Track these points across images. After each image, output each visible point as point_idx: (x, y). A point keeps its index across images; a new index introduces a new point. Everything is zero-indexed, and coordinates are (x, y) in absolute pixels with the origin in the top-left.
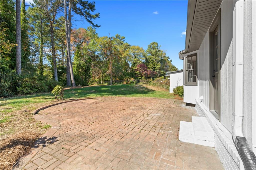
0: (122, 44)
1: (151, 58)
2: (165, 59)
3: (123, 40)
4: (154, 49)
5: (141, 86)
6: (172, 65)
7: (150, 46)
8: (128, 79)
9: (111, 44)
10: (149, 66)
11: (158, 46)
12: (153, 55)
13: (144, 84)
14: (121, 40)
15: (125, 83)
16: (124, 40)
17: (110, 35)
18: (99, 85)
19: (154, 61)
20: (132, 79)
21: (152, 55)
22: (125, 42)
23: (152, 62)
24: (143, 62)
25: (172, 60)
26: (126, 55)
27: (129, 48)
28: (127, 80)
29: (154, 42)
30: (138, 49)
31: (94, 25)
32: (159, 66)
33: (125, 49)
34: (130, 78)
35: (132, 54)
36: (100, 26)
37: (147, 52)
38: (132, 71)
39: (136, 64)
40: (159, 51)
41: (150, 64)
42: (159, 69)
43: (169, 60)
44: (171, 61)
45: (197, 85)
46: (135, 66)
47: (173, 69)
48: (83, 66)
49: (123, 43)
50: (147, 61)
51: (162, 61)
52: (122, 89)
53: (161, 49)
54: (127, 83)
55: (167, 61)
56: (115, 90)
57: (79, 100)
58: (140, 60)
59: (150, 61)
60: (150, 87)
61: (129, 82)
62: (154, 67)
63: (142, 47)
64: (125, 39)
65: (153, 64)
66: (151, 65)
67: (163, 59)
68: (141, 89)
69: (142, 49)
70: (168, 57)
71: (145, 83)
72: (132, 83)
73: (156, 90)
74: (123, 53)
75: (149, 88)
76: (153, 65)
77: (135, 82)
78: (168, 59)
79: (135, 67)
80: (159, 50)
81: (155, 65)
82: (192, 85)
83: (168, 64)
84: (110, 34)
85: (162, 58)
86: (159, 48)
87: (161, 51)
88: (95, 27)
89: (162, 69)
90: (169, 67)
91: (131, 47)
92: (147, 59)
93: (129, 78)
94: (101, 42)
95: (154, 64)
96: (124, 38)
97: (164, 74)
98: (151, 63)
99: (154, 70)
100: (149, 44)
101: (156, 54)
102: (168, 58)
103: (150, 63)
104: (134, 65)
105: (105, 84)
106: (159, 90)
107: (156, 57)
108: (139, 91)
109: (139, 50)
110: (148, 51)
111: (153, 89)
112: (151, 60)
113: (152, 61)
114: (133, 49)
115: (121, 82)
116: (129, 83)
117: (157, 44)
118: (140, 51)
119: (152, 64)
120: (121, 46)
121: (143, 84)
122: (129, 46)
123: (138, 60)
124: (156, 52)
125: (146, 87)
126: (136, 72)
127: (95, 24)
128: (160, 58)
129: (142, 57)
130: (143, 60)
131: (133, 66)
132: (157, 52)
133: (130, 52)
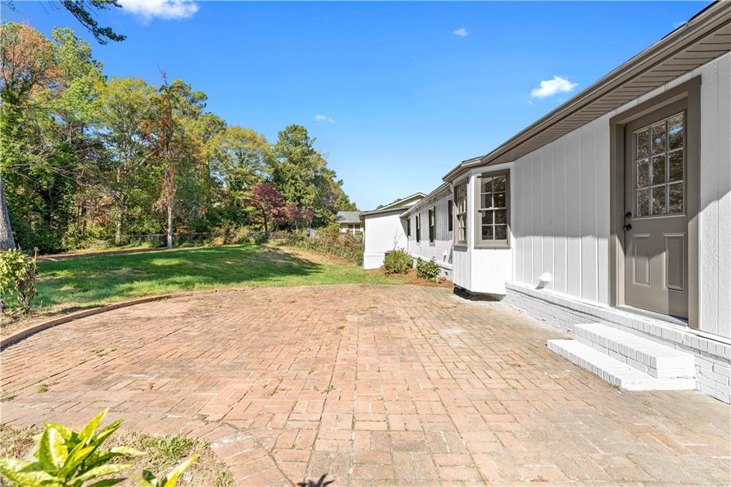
0: (194, 115)
1: (289, 171)
2: (325, 175)
3: (198, 104)
4: (297, 144)
5: (278, 252)
6: (343, 193)
7: (284, 136)
8: (232, 230)
9: (170, 108)
10: (285, 193)
11: (307, 138)
12: (295, 163)
13: (282, 244)
14: (193, 101)
15: (219, 241)
16: (203, 103)
17: (164, 77)
18: (111, 250)
19: (296, 180)
20: (244, 231)
21: (291, 161)
22: (205, 110)
23: (293, 181)
24: (267, 181)
25: (344, 181)
26: (211, 152)
27: (224, 133)
28: (228, 232)
29: (296, 124)
30: (253, 139)
31: (98, 27)
32: (312, 194)
33: (208, 133)
34: (236, 228)
35: (231, 153)
36: (121, 38)
37: (277, 150)
38: (232, 204)
39: (245, 183)
40: (312, 152)
41: (287, 187)
42: (313, 204)
43: (336, 180)
44: (341, 182)
45: (509, 248)
46: (240, 189)
47: (347, 205)
48: (38, 176)
49: (197, 111)
50: (278, 177)
51: (318, 181)
52: (229, 262)
53: (315, 147)
54: (225, 243)
55: (331, 183)
56: (208, 266)
57: (108, 310)
58: (258, 172)
59: (287, 179)
60: (305, 255)
61: (235, 239)
62: (300, 198)
63: (263, 135)
64: (206, 101)
65: (295, 187)
66: (289, 192)
67: (319, 177)
68: (282, 261)
69: (265, 141)
70: (333, 172)
71: (284, 241)
72: (244, 241)
73: (320, 262)
74: (202, 144)
75: (300, 257)
76: (296, 190)
77: (252, 240)
78: (333, 178)
79: (242, 192)
80: (310, 149)
81: (300, 191)
82: (495, 248)
83: (332, 191)
84: (167, 76)
85: (316, 172)
86: (309, 143)
87: (315, 153)
88: (101, 36)
89: (318, 203)
90: (335, 199)
91: (227, 130)
92: (277, 172)
93: (235, 225)
94: (117, 96)
95: (298, 188)
96: (203, 97)
97: (322, 218)
98: (289, 183)
99: (300, 205)
100: (283, 129)
101: (304, 159)
102: (332, 175)
103: (287, 183)
104: (237, 185)
105: (140, 245)
106: (329, 264)
107: (301, 169)
108: (279, 266)
109: (255, 142)
110: (280, 147)
111: (313, 261)
112: (290, 176)
113: (293, 178)
114: (237, 137)
115: (204, 238)
116: (235, 243)
117: (303, 131)
118: (259, 145)
119: (293, 187)
120: (193, 120)
121: (280, 245)
122: (222, 124)
123: (251, 173)
124: (304, 154)
125: (292, 254)
126: (245, 210)
127: (102, 25)
128: (311, 174)
129: (264, 164)
130: (267, 174)
131: (233, 188)
132: (306, 155)
133: (225, 145)
